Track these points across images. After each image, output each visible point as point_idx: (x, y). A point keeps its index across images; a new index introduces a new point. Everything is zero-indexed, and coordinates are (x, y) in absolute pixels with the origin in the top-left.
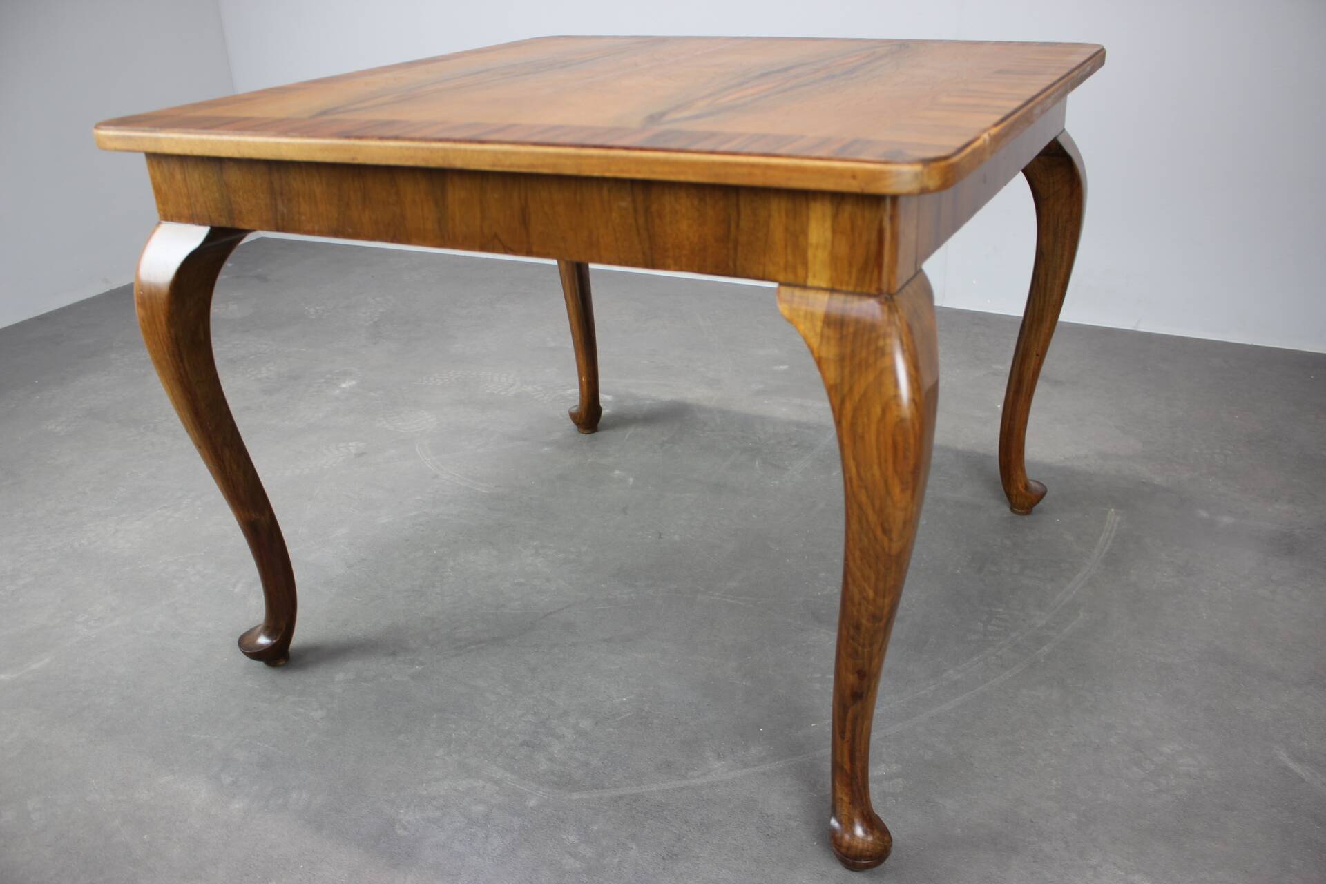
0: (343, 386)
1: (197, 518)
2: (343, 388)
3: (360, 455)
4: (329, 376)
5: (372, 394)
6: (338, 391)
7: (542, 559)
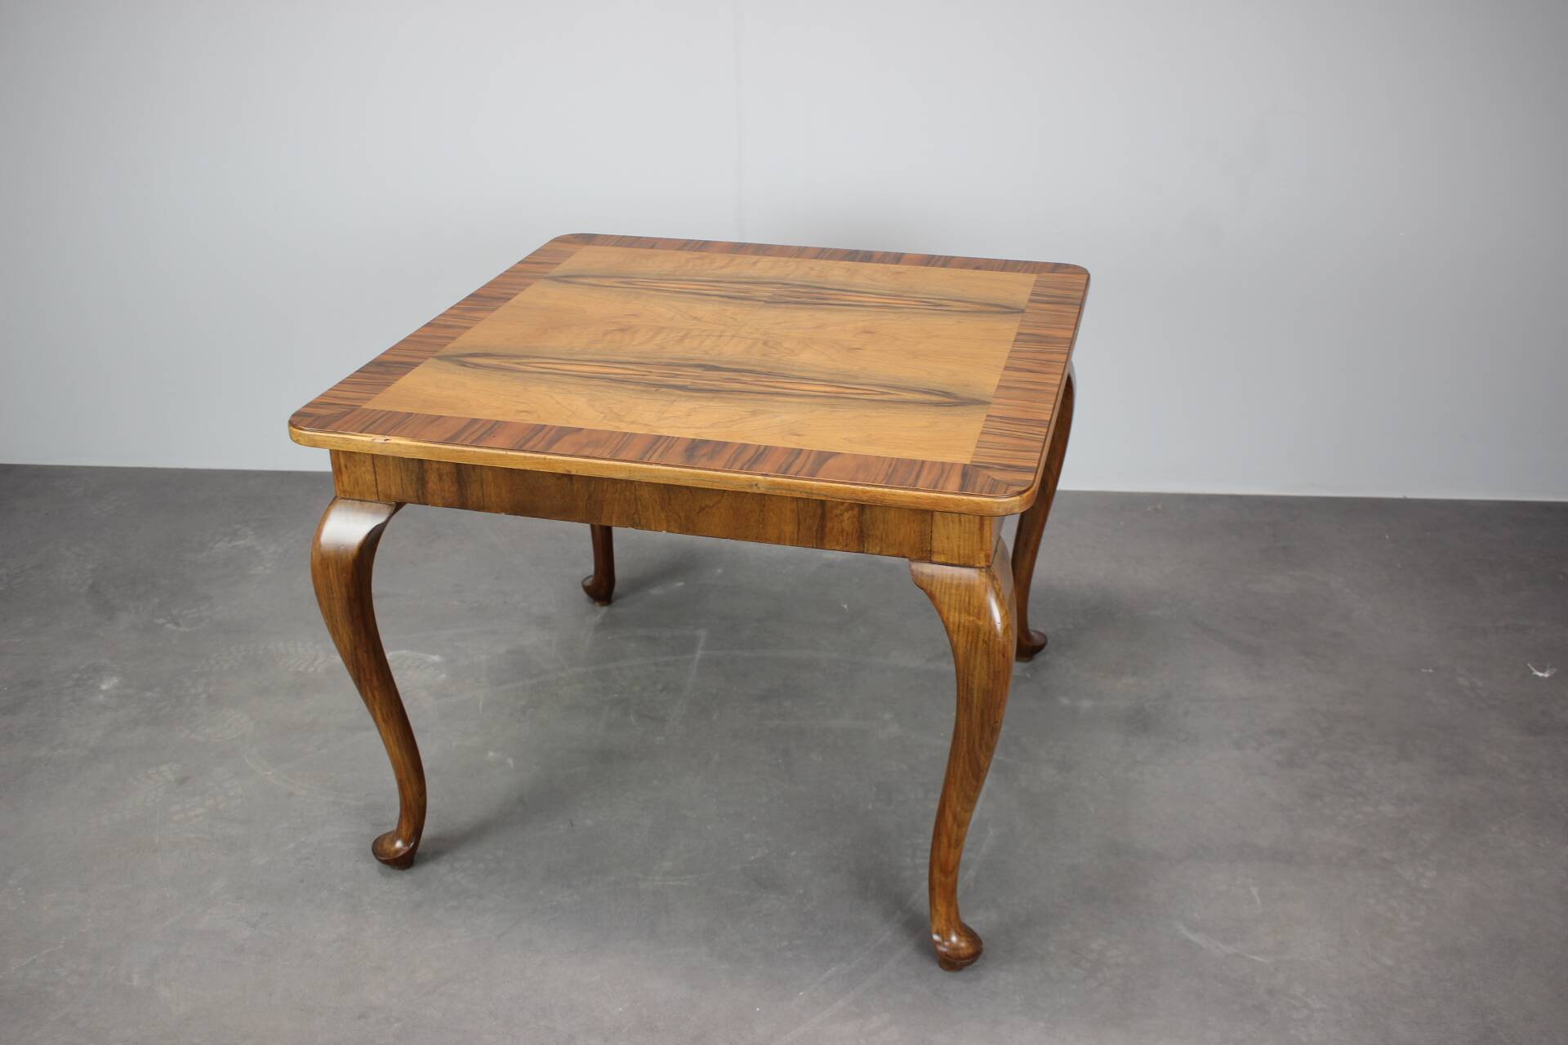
0: (104, 687)
1: (24, 902)
2: (107, 691)
3: (182, 781)
4: (76, 676)
5: (149, 694)
6: (101, 697)
7: (462, 874)
